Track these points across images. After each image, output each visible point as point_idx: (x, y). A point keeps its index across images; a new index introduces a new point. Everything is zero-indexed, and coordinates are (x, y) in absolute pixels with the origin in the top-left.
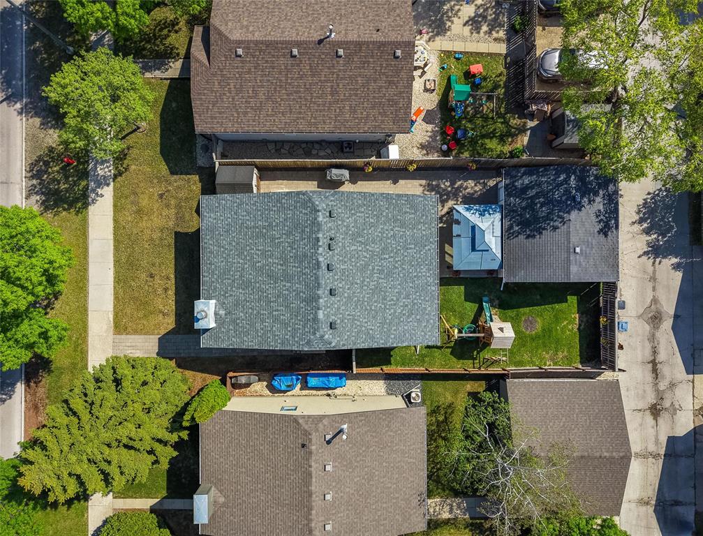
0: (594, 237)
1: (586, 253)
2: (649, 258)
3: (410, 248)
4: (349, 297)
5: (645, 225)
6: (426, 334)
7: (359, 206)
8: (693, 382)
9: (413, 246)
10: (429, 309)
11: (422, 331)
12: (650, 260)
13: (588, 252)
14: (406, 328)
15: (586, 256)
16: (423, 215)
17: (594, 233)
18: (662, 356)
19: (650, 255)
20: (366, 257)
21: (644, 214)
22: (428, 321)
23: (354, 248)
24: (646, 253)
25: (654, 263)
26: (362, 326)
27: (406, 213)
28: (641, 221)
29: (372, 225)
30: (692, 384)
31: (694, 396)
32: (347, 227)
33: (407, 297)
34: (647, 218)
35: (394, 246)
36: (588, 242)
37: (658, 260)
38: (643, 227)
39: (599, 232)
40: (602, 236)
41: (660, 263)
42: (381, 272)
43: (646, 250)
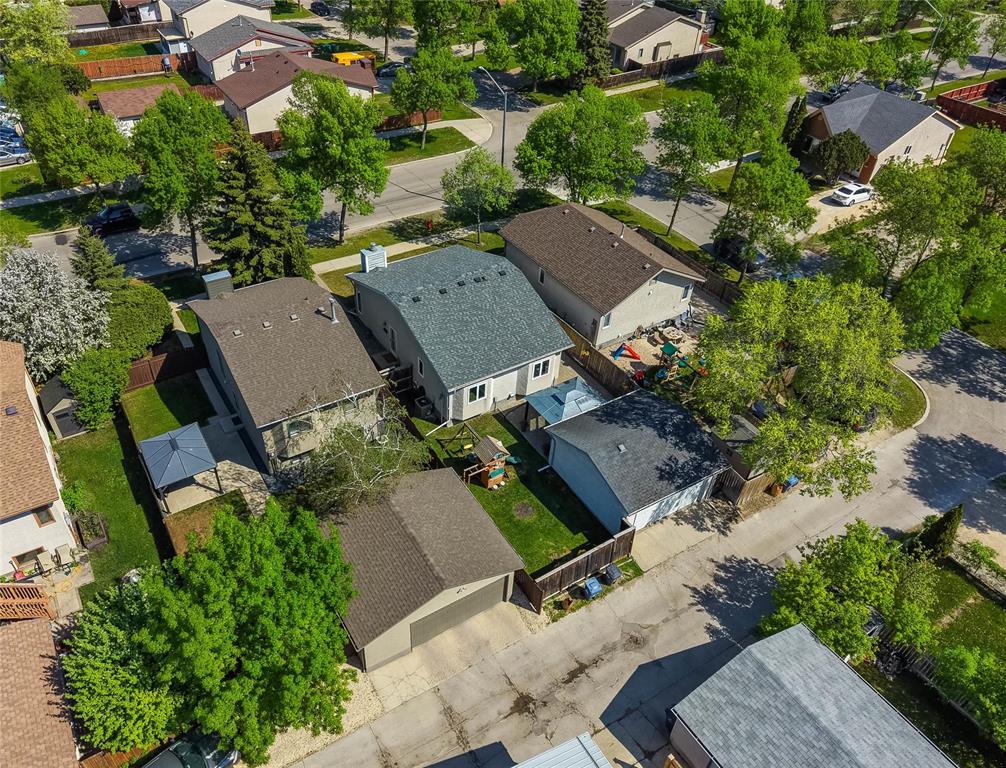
1: (627, 460)
2: (694, 597)
8: (596, 732)
13: (629, 462)
15: (623, 461)
18: (597, 673)
19: (697, 596)
21: (732, 567)
23: (487, 295)
24: (695, 590)
25: (692, 605)
30: (593, 732)
36: (639, 458)
38: (718, 573)
39: (659, 468)
41: (699, 611)
42: (481, 321)
43: (699, 589)
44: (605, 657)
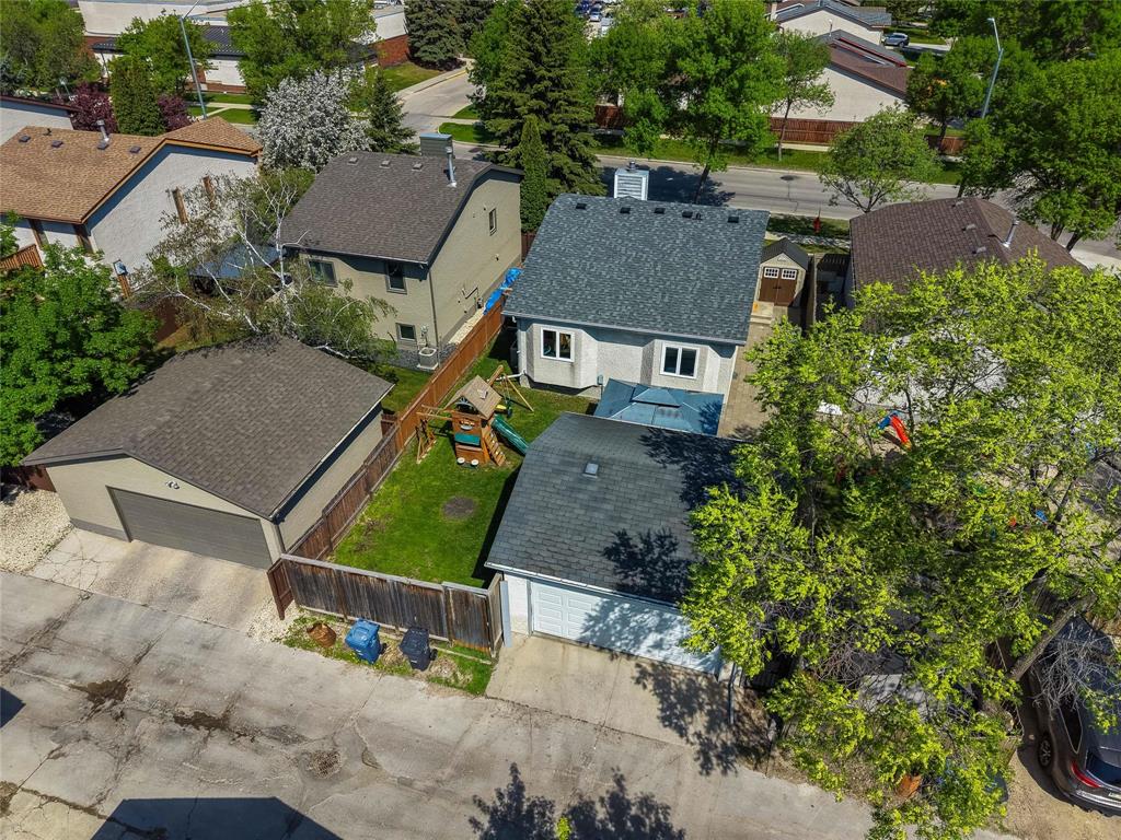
0: (612, 518)
1: (580, 490)
2: (500, 796)
3: (663, 297)
4: (613, 224)
5: (601, 813)
6: (525, 298)
7: (741, 247)
8: (90, 811)
9: (666, 300)
10: (561, 308)
11: (531, 295)
12: (494, 794)
13: (581, 496)
14: (545, 277)
15: (572, 489)
16: (715, 319)
17: (620, 519)
18: (219, 749)
19: (506, 800)
20: (664, 246)
21: (637, 821)
22: (542, 303)
23: (681, 235)
24: (518, 789)
25: (480, 804)
26: (568, 233)
27: (723, 298)
28: (617, 803)
29: (709, 259)
30: (88, 804)
31: (52, 799)
32: (713, 233)
33: (589, 284)
34: (620, 824)
35: (672, 278)
36: (604, 500)
37: (485, 820)
38: (598, 806)
39: (622, 535)
40: (611, 541)
41: (475, 823)
42: (637, 260)
43: (526, 794)
44: (262, 741)
